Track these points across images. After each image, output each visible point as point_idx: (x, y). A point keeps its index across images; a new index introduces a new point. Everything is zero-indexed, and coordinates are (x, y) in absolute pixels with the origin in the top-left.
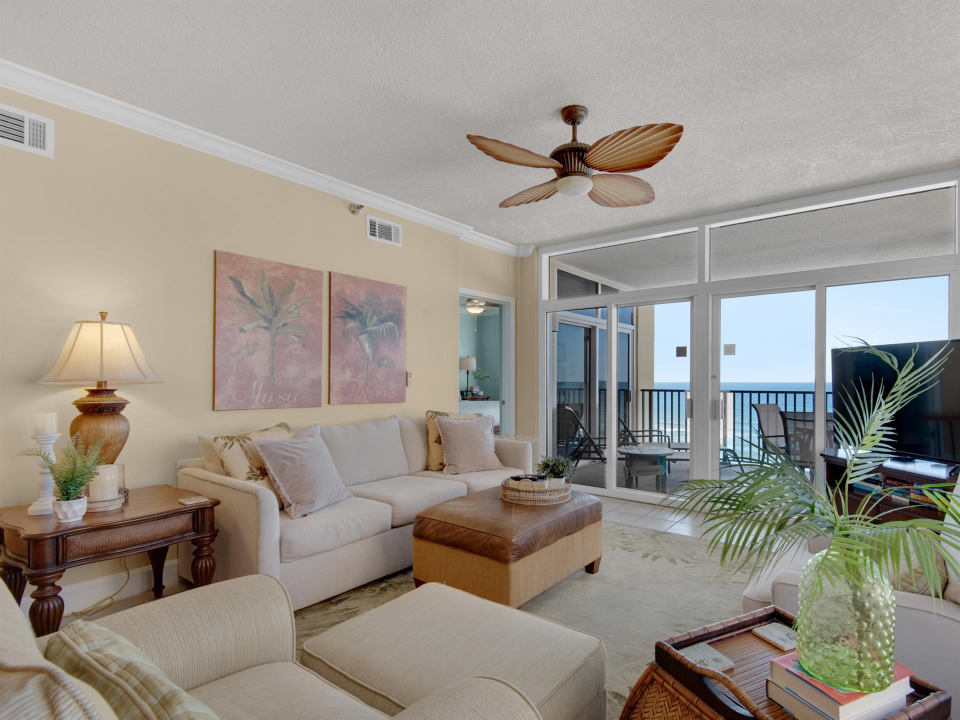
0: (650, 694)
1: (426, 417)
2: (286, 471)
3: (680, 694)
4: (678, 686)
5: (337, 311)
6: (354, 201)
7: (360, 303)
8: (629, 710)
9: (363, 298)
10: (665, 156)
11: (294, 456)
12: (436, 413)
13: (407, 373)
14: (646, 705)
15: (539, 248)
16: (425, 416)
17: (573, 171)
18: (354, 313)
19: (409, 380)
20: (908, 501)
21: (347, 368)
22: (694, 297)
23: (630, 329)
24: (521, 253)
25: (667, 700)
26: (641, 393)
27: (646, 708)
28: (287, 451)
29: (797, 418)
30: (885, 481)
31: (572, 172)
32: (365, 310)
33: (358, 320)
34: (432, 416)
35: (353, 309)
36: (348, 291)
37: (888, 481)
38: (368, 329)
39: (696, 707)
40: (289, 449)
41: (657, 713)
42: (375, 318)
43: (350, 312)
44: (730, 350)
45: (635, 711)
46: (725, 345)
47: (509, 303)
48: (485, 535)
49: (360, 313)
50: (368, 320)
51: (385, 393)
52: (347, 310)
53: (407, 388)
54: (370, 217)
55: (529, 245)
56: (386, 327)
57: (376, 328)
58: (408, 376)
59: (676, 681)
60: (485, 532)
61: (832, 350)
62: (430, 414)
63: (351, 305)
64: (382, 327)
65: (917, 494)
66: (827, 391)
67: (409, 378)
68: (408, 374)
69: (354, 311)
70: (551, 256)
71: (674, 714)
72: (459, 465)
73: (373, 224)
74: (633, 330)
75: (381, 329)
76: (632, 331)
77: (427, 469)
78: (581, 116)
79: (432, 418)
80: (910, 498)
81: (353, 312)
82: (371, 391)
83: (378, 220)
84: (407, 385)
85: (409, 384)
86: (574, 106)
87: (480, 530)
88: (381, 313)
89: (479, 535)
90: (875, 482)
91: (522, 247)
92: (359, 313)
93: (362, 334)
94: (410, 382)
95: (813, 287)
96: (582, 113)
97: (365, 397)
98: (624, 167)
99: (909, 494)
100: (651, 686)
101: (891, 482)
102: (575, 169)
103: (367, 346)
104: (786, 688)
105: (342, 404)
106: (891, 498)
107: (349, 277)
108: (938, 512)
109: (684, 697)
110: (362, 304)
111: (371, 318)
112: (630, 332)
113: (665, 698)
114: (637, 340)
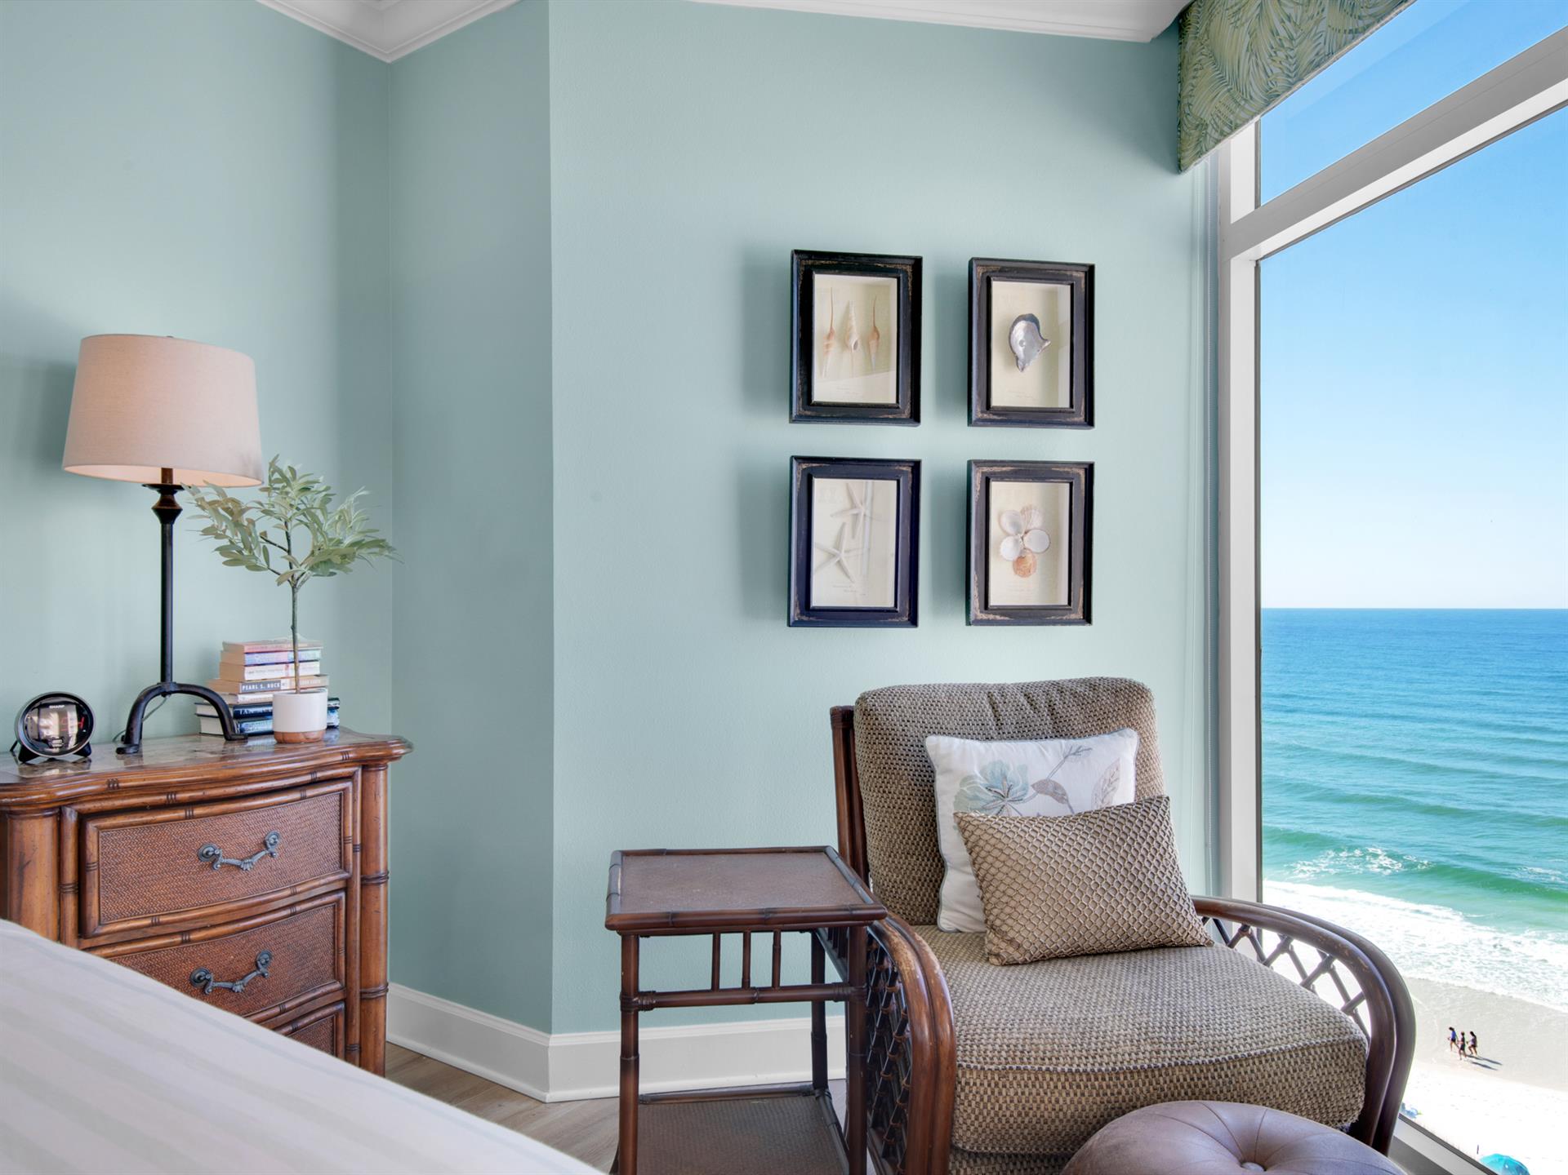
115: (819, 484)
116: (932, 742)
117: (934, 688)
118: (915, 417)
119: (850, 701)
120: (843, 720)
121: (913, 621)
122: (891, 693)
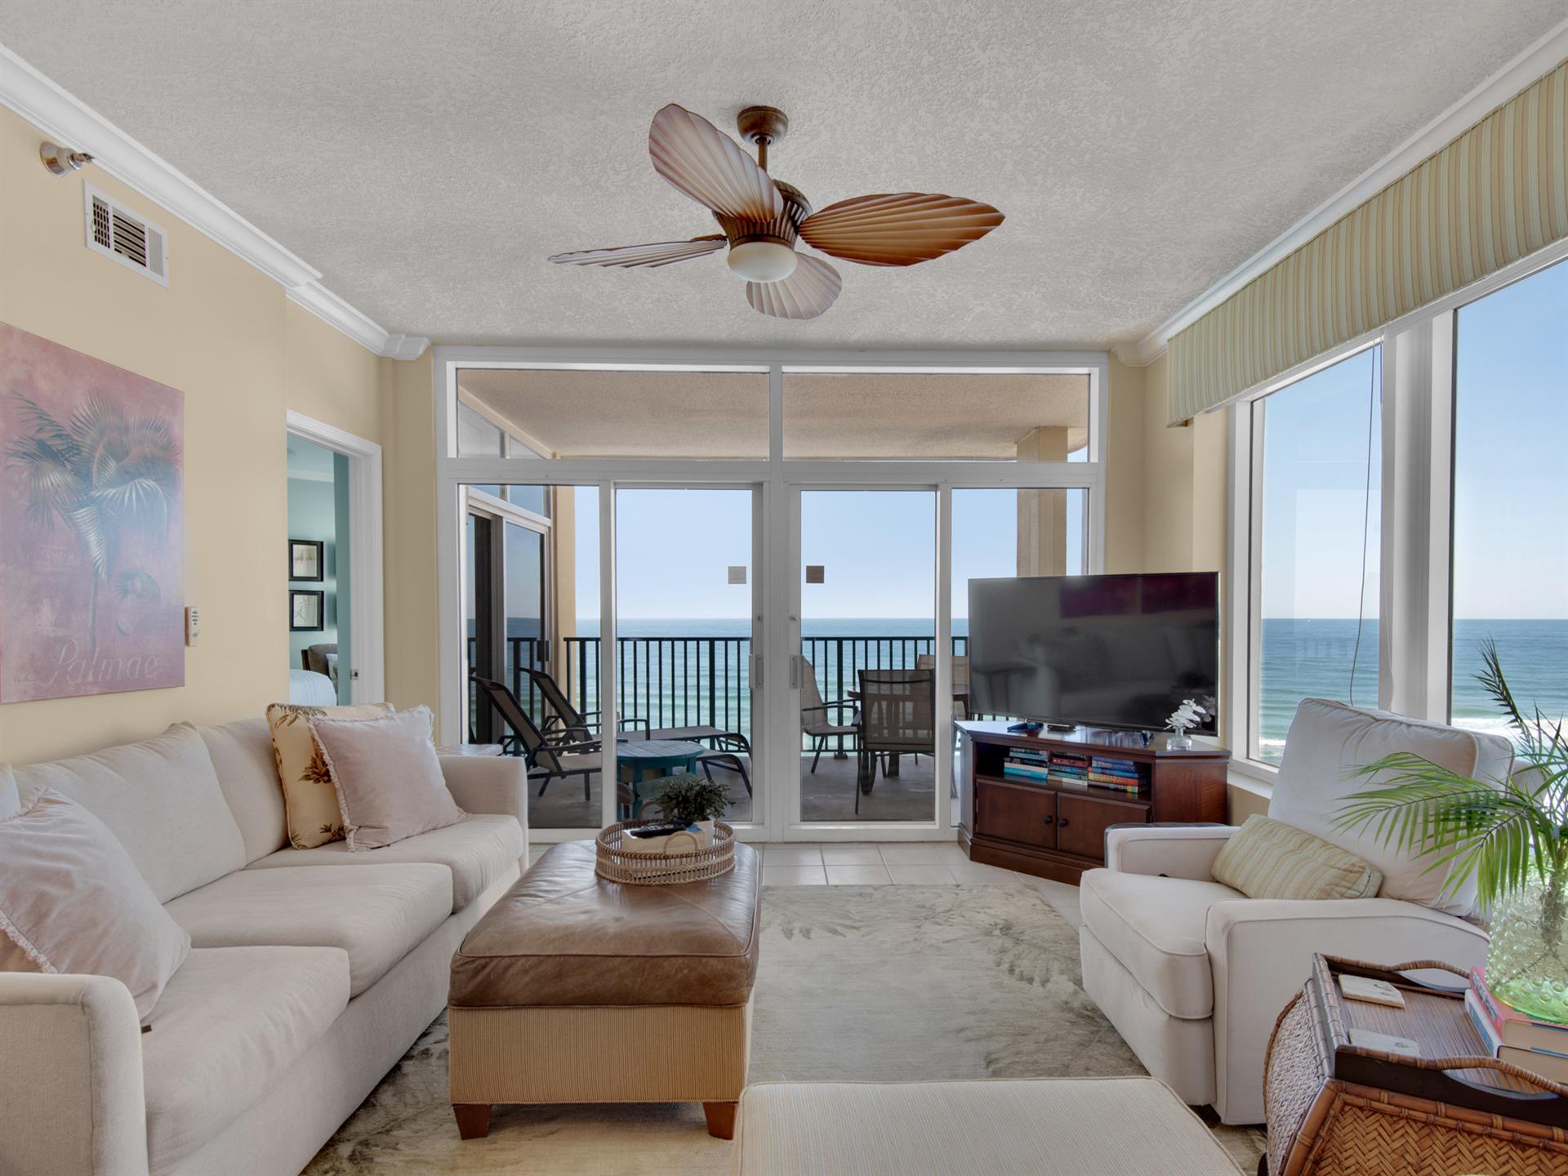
0: (1344, 1128)
1: (269, 719)
2: (54, 915)
3: (1409, 1109)
4: (1399, 1099)
5: (16, 438)
6: (56, 136)
7: (74, 420)
8: (1314, 1165)
9: (82, 406)
10: (942, 254)
11: (63, 865)
12: (295, 709)
13: (186, 610)
14: (1345, 1147)
15: (438, 345)
16: (264, 716)
17: (777, 234)
18: (60, 448)
19: (193, 629)
20: (1086, 783)
21: (44, 601)
22: (764, 484)
23: (545, 526)
24: (398, 350)
25: (1381, 1125)
26: (563, 645)
27: (1346, 1151)
28: (38, 855)
29: (894, 680)
30: (1051, 761)
31: (774, 236)
32: (88, 441)
33: (69, 468)
34: (285, 717)
35: (56, 436)
36: (43, 385)
37: (1055, 761)
38: (95, 494)
39: (1447, 1117)
40: (41, 847)
41: (1370, 1151)
42: (112, 464)
43: (49, 443)
44: (816, 574)
45: (1323, 1164)
46: (808, 568)
47: (366, 455)
48: (680, 960)
49: (75, 448)
50: (94, 470)
51: (138, 667)
52: (41, 436)
53: (187, 650)
54: (92, 191)
55: (421, 336)
56: (138, 494)
57: (114, 491)
58: (191, 619)
59: (1392, 1094)
60: (680, 954)
61: (969, 580)
62: (278, 713)
63: (52, 423)
64: (128, 490)
65: (1098, 773)
66: (952, 635)
67: (191, 623)
68: (191, 614)
69: (59, 441)
70: (458, 367)
71: (1403, 1141)
72: (387, 824)
73: (100, 213)
74: (549, 528)
75: (127, 495)
76: (547, 529)
77: (286, 843)
78: (778, 133)
79: (288, 721)
80: (1088, 780)
81: (58, 445)
82: (105, 662)
83: (115, 205)
84: (187, 642)
85: (192, 640)
86: (775, 110)
87: (666, 953)
88: (127, 454)
89: (666, 964)
90: (1038, 763)
91: (403, 336)
92: (72, 448)
93: (81, 506)
94: (196, 635)
95: (934, 487)
96: (780, 127)
97: (90, 678)
98: (862, 253)
99: (1087, 775)
100: (1342, 1115)
101: (1059, 761)
102: (780, 232)
103: (92, 538)
104: (1532, 1048)
105: (35, 700)
106: (1062, 782)
107: (45, 345)
108: (1128, 794)
109: (1417, 1111)
110: (79, 424)
111: (103, 463)
112: (543, 530)
113: (1378, 1124)
114: (556, 547)
115: (295, 596)
116: (327, 655)
117: (328, 645)
118: (322, 580)
119: (307, 648)
120: (305, 653)
121: (322, 630)
122: (317, 646)
